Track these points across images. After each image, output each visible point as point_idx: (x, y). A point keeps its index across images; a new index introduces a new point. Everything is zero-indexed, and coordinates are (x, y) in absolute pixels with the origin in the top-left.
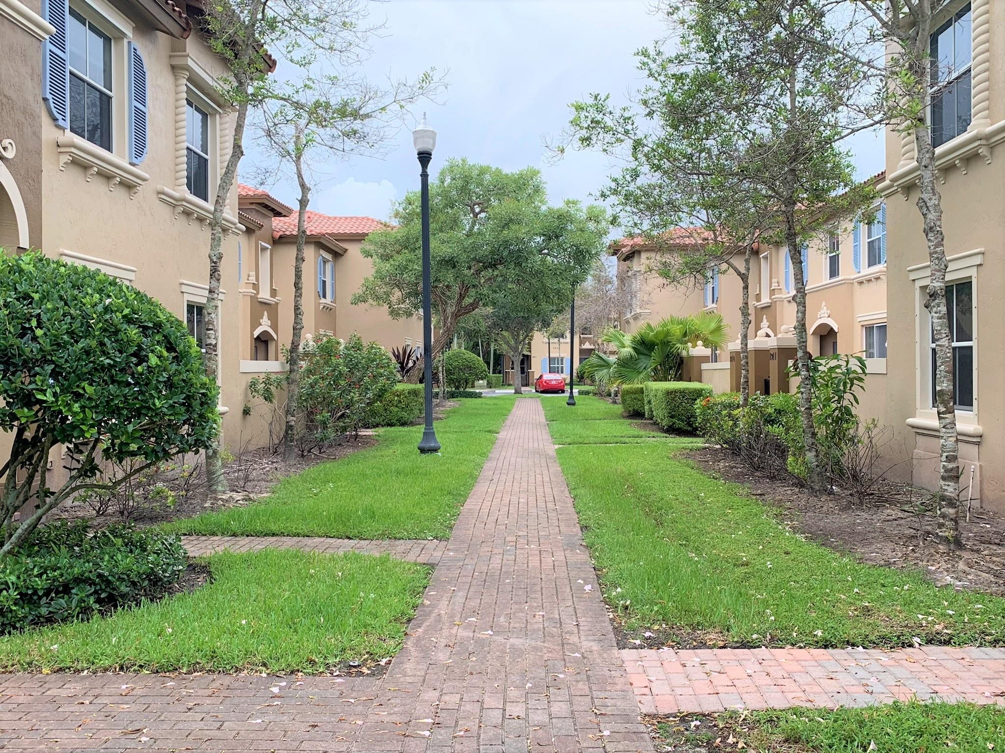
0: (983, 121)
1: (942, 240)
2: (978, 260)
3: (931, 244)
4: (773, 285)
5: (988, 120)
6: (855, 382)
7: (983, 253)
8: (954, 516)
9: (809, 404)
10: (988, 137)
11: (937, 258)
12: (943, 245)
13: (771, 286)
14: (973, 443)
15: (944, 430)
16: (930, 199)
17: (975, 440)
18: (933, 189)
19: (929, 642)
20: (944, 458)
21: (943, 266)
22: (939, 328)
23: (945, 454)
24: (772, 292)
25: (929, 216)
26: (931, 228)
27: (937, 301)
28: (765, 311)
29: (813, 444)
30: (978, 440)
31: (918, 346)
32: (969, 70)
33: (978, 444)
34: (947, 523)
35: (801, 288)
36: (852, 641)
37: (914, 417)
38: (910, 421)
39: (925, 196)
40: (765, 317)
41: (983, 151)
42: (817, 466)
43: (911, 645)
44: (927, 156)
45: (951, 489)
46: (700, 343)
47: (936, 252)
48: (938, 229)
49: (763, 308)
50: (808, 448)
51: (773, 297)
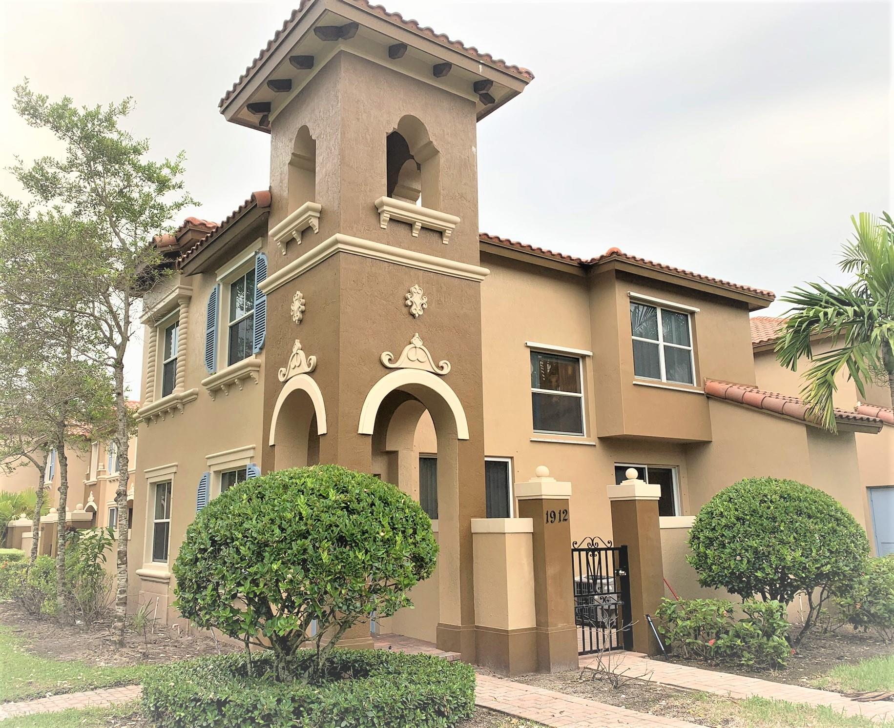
0: (180, 389)
1: (127, 462)
2: (174, 470)
3: (120, 464)
4: (99, 467)
5: (183, 389)
6: (105, 545)
7: (177, 466)
8: (120, 628)
9: (62, 563)
10: (182, 398)
11: (123, 473)
12: (127, 466)
13: (98, 469)
14: (164, 583)
15: (119, 575)
16: (122, 439)
17: (166, 581)
18: (124, 433)
19: (56, 694)
20: (118, 592)
21: (126, 478)
22: (121, 514)
23: (119, 590)
24: (99, 473)
25: (121, 448)
26: (121, 455)
27: (121, 498)
28: (92, 488)
29: (63, 591)
30: (168, 581)
31: (146, 521)
32: (176, 359)
33: (168, 583)
34: (117, 632)
35: (64, 483)
36: (7, 699)
37: (141, 568)
38: (139, 571)
39: (119, 437)
40: (91, 492)
41: (179, 406)
42: (65, 606)
43: (45, 697)
44: (122, 414)
45: (120, 611)
46: (23, 515)
47: (123, 470)
48: (125, 456)
49: (90, 486)
50: (59, 594)
51: (98, 477)
